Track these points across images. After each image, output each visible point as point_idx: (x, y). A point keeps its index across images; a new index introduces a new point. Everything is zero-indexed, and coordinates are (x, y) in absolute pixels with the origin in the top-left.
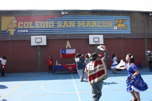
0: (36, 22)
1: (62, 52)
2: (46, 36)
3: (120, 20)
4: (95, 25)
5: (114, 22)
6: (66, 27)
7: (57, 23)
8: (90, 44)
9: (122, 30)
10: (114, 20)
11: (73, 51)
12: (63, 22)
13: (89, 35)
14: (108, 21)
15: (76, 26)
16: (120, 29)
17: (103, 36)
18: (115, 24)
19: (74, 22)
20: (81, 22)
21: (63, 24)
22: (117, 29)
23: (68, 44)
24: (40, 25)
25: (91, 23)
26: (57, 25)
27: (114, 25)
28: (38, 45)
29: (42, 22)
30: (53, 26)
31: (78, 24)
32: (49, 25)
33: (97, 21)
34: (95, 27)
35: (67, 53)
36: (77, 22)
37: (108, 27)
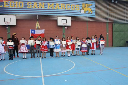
0: (5, 2)
1: (32, 32)
2: (15, 16)
3: (86, 4)
4: (64, 7)
5: (81, 6)
6: (36, 8)
7: (26, 3)
8: (58, 25)
9: (88, 13)
10: (81, 4)
11: (42, 32)
12: (32, 2)
13: (58, 17)
14: (75, 5)
15: (45, 8)
16: (86, 12)
17: (71, 18)
18: (82, 7)
19: (43, 3)
20: (51, 4)
21: (33, 5)
22: (83, 12)
23: (38, 25)
24: (9, 4)
25: (60, 6)
26: (27, 5)
27: (81, 9)
28: (7, 25)
29: (11, 2)
30: (22, 7)
31: (47, 6)
32: (18, 5)
33: (66, 4)
34: (63, 9)
35: (36, 33)
36: (47, 4)
37: (75, 10)
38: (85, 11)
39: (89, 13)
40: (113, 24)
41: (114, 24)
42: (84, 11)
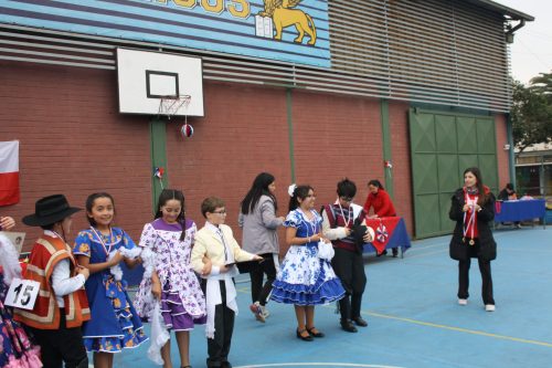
9: (295, 43)
13: (120, 52)
16: (286, 37)
17: (203, 67)
18: (260, 2)
22: (269, 33)
27: (255, 10)
34: (154, 2)
37: (224, 16)
38: (279, 29)
39: (300, 44)
40: (411, 110)
41: (415, 111)
42: (274, 29)
